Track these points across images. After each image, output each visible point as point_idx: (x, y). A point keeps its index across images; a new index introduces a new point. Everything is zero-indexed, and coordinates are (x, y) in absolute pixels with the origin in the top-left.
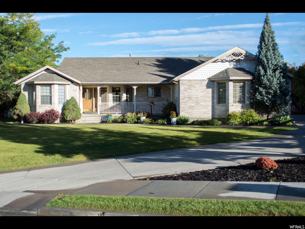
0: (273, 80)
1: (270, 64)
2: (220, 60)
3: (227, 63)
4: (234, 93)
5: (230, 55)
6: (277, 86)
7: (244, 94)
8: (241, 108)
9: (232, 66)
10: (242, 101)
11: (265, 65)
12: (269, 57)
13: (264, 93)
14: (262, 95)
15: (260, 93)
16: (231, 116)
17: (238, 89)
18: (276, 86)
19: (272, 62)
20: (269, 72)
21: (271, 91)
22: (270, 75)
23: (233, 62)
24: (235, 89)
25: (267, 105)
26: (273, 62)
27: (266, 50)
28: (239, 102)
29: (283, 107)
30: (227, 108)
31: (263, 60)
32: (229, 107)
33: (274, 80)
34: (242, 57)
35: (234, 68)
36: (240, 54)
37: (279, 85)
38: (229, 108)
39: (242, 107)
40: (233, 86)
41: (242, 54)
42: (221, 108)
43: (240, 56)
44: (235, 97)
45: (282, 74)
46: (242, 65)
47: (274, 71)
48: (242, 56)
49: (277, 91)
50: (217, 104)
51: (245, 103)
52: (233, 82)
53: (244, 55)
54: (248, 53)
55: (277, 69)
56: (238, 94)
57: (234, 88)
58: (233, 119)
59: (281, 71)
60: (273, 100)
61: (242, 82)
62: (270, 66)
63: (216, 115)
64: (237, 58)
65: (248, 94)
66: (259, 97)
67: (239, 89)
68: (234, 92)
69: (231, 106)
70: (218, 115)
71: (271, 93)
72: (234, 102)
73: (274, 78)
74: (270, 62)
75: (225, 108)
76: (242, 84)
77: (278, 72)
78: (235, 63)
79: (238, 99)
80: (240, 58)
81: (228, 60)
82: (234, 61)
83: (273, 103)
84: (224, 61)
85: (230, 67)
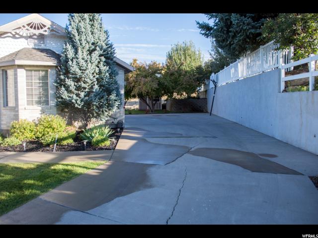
0: (87, 65)
1: (83, 41)
2: (9, 35)
3: (23, 40)
4: (28, 88)
5: (24, 26)
6: (94, 77)
7: (46, 90)
8: (40, 112)
9: (31, 46)
10: (43, 101)
11: (76, 42)
12: (83, 30)
13: (72, 88)
14: (69, 91)
15: (67, 89)
16: (15, 128)
17: (36, 82)
18: (91, 77)
19: (86, 37)
20: (82, 54)
21: (83, 85)
22: (83, 59)
23: (31, 39)
24: (30, 81)
25: (77, 108)
26: (88, 37)
27: (80, 18)
28: (39, 103)
29: (106, 111)
30: (17, 113)
31: (74, 35)
32: (20, 111)
33: (89, 67)
34: (46, 31)
35: (35, 49)
36: (42, 26)
37: (98, 76)
38: (20, 113)
39: (43, 112)
40: (27, 76)
41: (45, 26)
42: (9, 113)
43: (42, 28)
44: (30, 94)
45: (103, 59)
46: (48, 45)
47: (91, 52)
48: (46, 29)
49: (94, 85)
50: (4, 107)
51: (48, 104)
52: (26, 70)
53: (49, 28)
54: (55, 25)
55: (94, 50)
56: (37, 90)
57: (27, 79)
58: (18, 133)
59: (101, 52)
60: (87, 100)
61: (42, 71)
62: (84, 44)
63: (3, 124)
64: (37, 32)
65: (52, 89)
66: (65, 95)
67: (38, 81)
68: (27, 86)
69: (22, 109)
70: (5, 124)
71: (85, 88)
72: (30, 103)
73: (90, 64)
74: (83, 37)
75: (14, 113)
76: (42, 73)
77: (95, 55)
78: (36, 41)
79: (35, 99)
80: (41, 31)
81: (25, 35)
82: (35, 37)
83: (88, 104)
84: (17, 36)
85: (28, 47)
